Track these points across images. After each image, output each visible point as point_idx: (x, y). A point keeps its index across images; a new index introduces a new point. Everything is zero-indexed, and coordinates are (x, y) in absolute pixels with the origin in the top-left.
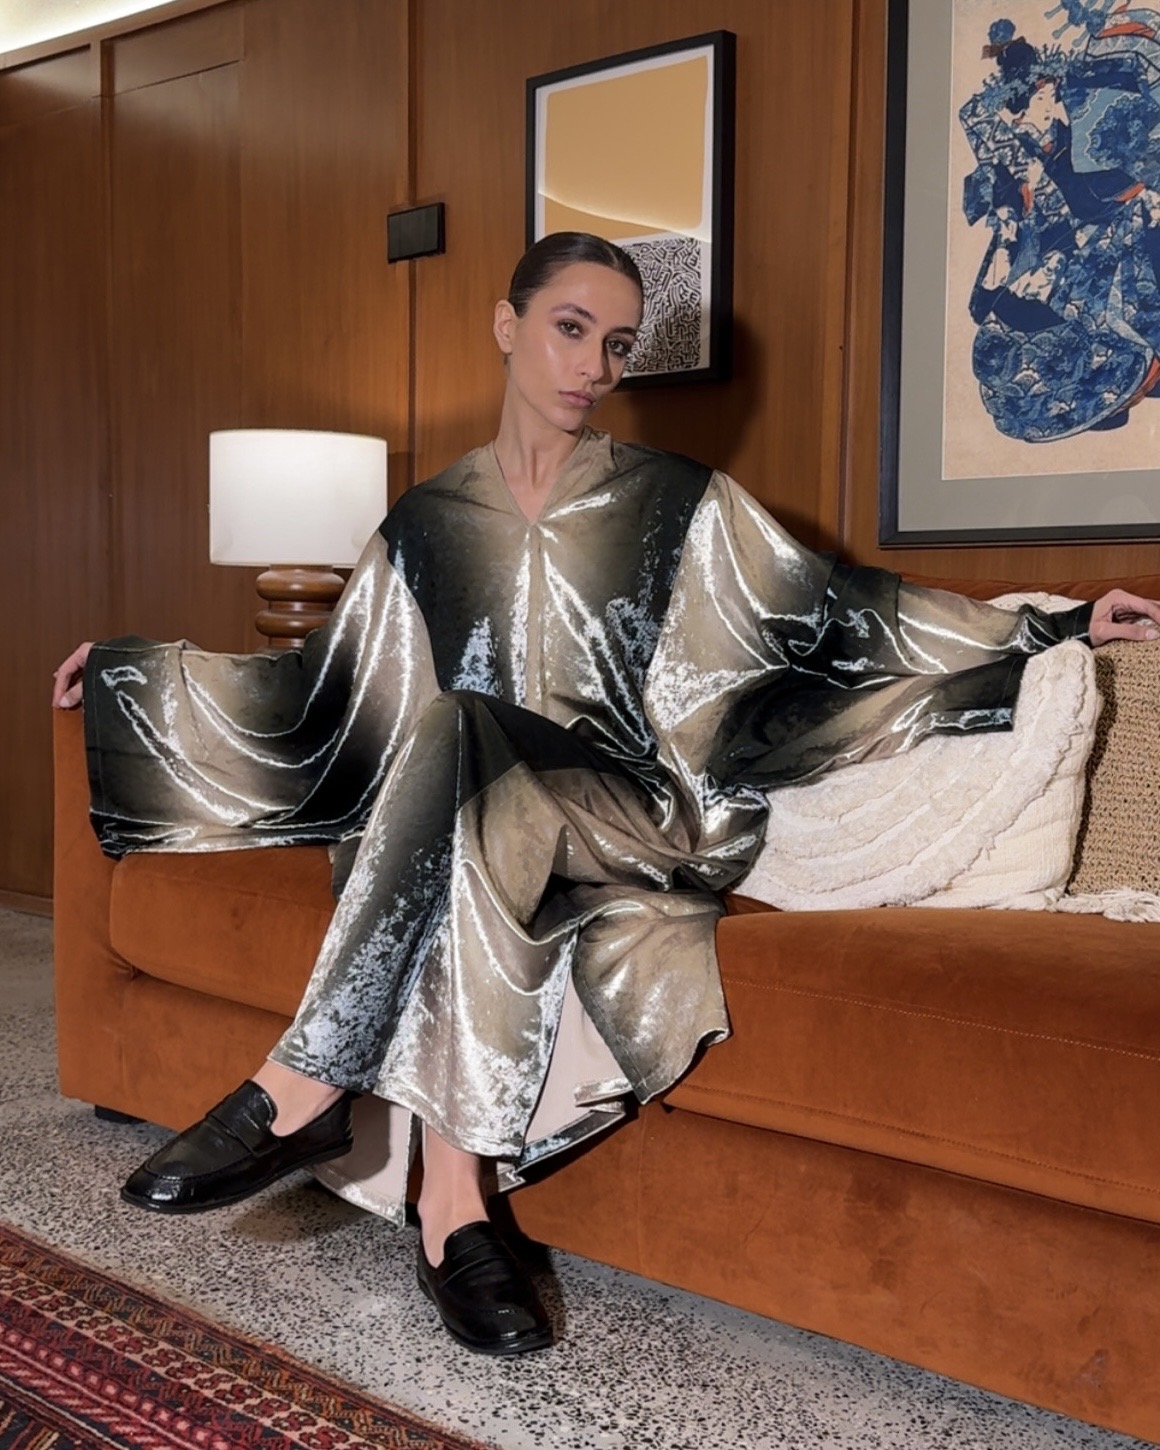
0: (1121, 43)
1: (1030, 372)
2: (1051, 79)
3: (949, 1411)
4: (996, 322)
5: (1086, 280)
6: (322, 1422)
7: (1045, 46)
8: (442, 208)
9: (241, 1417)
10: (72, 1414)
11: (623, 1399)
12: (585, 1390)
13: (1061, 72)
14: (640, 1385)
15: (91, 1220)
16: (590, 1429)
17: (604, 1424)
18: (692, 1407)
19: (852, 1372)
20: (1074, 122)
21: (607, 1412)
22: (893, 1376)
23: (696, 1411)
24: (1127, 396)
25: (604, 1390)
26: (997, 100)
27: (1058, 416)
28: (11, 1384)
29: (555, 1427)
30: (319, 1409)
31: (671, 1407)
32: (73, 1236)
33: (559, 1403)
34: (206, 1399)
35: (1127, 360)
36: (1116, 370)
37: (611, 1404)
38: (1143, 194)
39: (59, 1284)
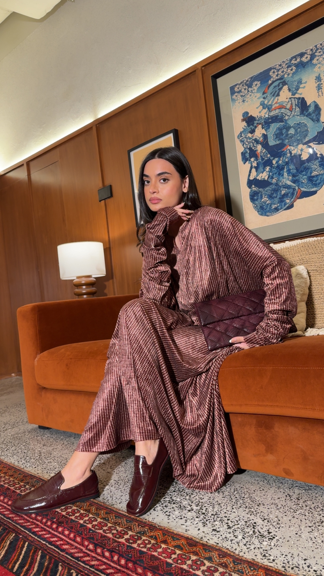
0: (277, 111)
1: (265, 198)
2: (260, 124)
3: (297, 491)
4: (255, 187)
5: (277, 172)
6: (99, 520)
7: (257, 116)
8: (111, 186)
9: (74, 521)
10: (21, 526)
11: (194, 500)
12: (182, 498)
13: (263, 121)
14: (199, 494)
15: (34, 459)
16: (185, 512)
17: (189, 509)
18: (216, 500)
19: (263, 481)
20: (268, 133)
21: (189, 505)
22: (276, 481)
23: (217, 501)
24: (292, 200)
25: (188, 497)
26: (247, 132)
27: (275, 208)
28: (3, 517)
29: (173, 512)
30: (98, 515)
31: (209, 501)
32: (29, 464)
33: (174, 503)
34: (63, 516)
35: (291, 191)
36: (288, 194)
37: (190, 502)
38: (289, 148)
39: (22, 481)
